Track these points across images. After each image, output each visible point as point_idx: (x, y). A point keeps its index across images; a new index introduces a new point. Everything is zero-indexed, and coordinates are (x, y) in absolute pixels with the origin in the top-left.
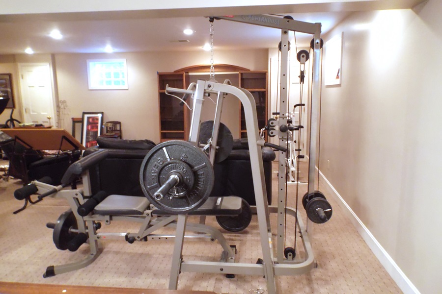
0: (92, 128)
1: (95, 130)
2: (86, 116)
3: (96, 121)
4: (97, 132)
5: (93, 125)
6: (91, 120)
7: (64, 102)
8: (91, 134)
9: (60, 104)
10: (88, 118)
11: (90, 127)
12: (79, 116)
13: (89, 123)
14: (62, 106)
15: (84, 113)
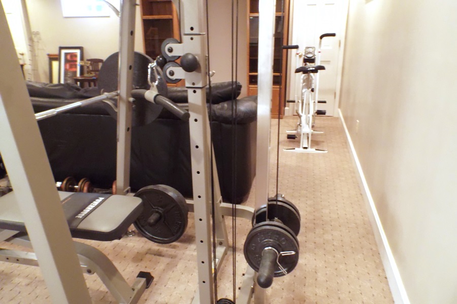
0: (71, 67)
1: (74, 70)
2: (63, 52)
3: (74, 59)
4: (75, 72)
5: (72, 63)
6: (69, 57)
7: (37, 33)
8: (70, 74)
9: (33, 36)
10: (66, 54)
11: (68, 66)
12: (56, 52)
13: (67, 61)
14: (35, 40)
15: (61, 48)
